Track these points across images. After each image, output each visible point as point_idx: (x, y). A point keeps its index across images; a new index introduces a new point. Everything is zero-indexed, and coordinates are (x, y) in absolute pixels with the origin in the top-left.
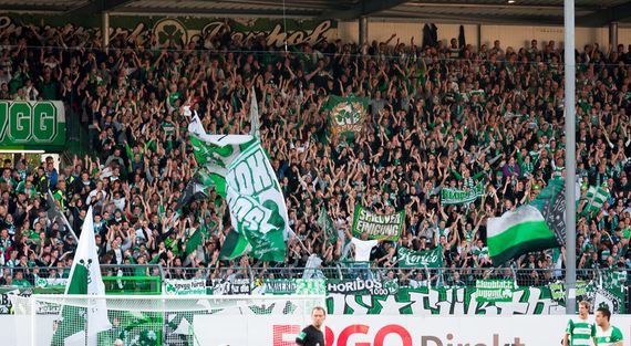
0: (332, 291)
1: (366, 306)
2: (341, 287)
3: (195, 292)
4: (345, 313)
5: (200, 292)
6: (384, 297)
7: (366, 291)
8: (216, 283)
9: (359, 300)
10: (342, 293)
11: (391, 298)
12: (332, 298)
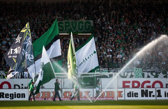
0: (144, 72)
1: (154, 75)
2: (147, 70)
3: (105, 72)
4: (148, 77)
5: (106, 72)
6: (159, 73)
7: (154, 72)
8: (111, 69)
9: (152, 74)
10: (147, 72)
11: (161, 73)
12: (144, 73)
